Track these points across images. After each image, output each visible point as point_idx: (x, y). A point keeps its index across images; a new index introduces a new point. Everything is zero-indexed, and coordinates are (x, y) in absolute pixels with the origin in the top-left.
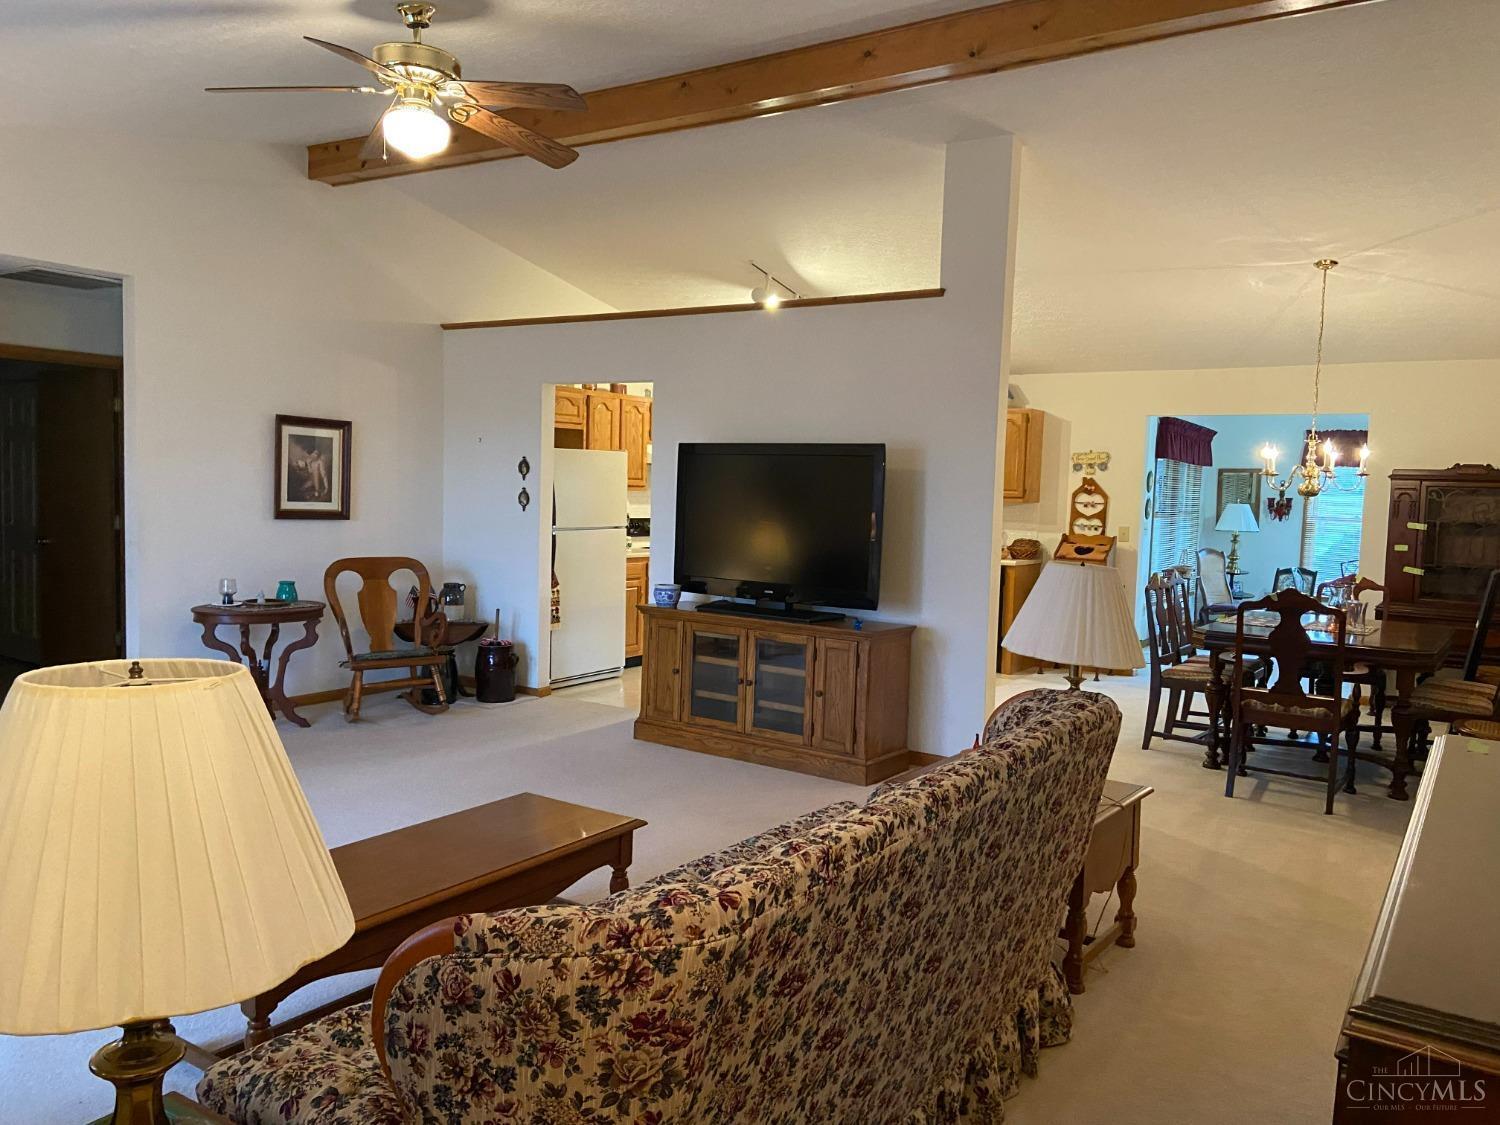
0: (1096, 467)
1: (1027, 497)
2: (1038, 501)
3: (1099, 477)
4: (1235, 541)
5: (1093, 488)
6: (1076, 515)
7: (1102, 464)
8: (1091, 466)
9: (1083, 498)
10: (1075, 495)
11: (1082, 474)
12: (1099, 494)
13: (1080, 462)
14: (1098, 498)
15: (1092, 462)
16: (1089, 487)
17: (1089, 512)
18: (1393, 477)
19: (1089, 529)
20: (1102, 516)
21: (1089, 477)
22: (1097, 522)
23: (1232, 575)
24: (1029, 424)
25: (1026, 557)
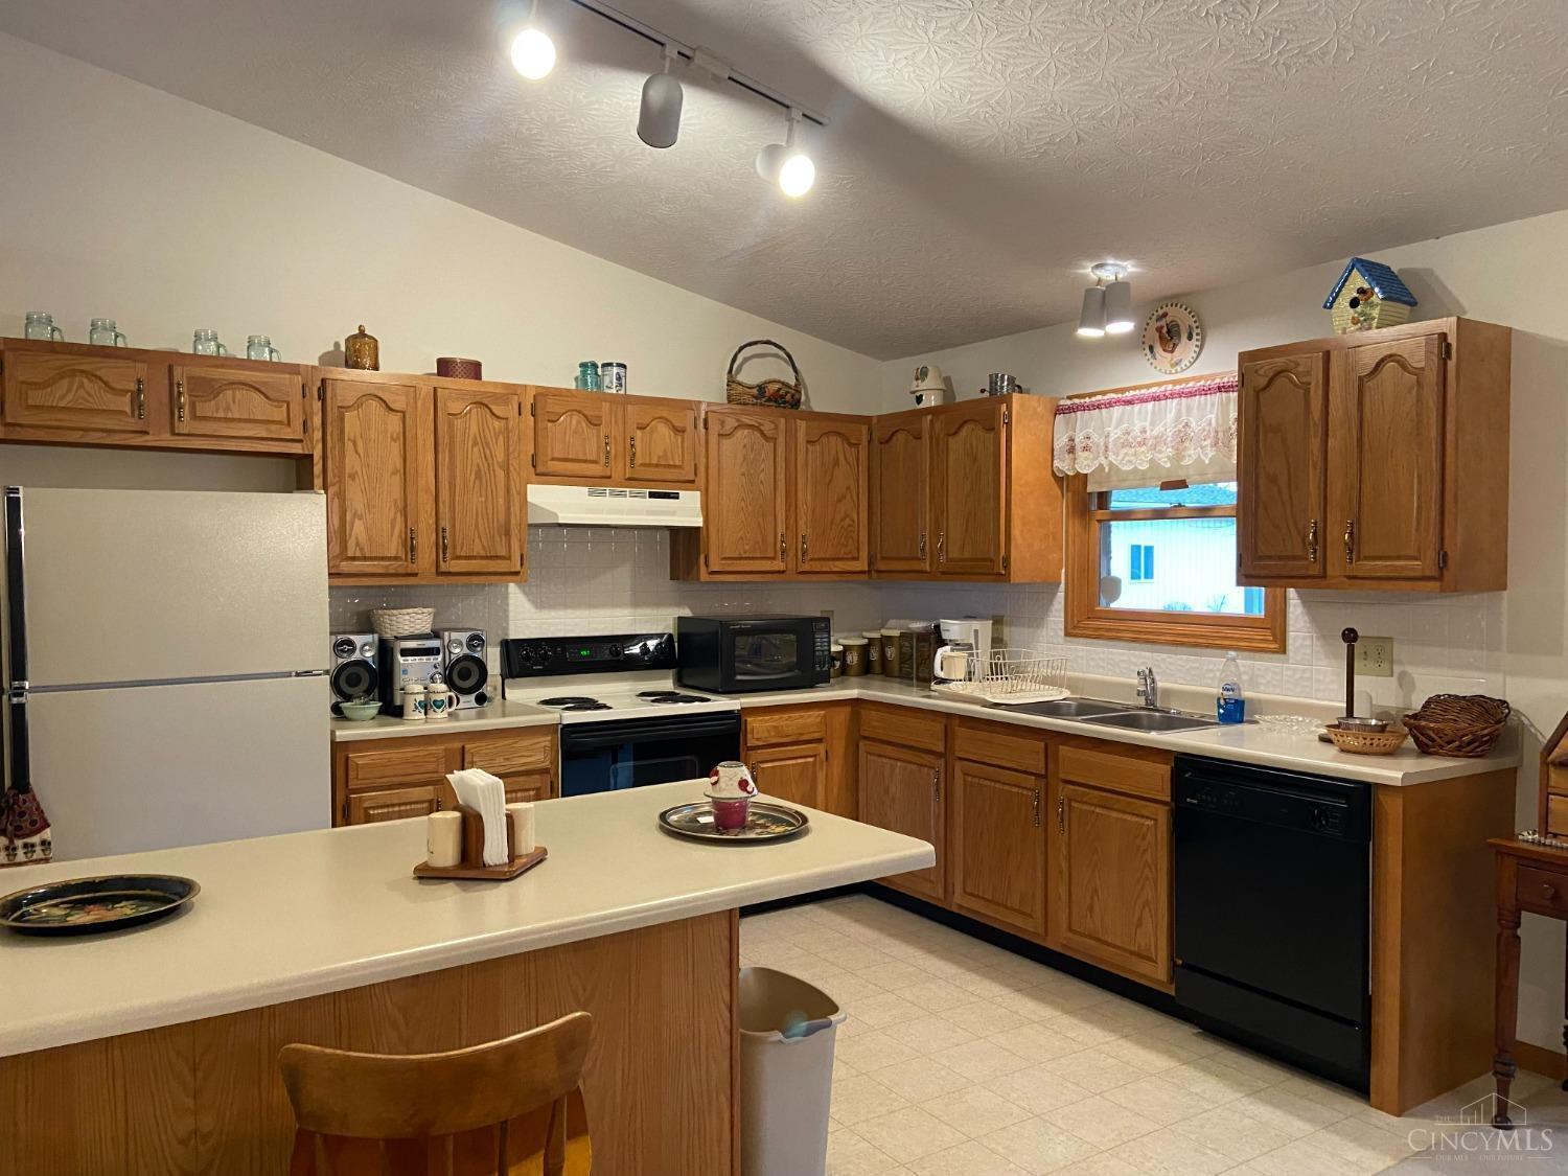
1: (1446, 574)
2: (1503, 588)
24: (1452, 364)
25: (1457, 753)
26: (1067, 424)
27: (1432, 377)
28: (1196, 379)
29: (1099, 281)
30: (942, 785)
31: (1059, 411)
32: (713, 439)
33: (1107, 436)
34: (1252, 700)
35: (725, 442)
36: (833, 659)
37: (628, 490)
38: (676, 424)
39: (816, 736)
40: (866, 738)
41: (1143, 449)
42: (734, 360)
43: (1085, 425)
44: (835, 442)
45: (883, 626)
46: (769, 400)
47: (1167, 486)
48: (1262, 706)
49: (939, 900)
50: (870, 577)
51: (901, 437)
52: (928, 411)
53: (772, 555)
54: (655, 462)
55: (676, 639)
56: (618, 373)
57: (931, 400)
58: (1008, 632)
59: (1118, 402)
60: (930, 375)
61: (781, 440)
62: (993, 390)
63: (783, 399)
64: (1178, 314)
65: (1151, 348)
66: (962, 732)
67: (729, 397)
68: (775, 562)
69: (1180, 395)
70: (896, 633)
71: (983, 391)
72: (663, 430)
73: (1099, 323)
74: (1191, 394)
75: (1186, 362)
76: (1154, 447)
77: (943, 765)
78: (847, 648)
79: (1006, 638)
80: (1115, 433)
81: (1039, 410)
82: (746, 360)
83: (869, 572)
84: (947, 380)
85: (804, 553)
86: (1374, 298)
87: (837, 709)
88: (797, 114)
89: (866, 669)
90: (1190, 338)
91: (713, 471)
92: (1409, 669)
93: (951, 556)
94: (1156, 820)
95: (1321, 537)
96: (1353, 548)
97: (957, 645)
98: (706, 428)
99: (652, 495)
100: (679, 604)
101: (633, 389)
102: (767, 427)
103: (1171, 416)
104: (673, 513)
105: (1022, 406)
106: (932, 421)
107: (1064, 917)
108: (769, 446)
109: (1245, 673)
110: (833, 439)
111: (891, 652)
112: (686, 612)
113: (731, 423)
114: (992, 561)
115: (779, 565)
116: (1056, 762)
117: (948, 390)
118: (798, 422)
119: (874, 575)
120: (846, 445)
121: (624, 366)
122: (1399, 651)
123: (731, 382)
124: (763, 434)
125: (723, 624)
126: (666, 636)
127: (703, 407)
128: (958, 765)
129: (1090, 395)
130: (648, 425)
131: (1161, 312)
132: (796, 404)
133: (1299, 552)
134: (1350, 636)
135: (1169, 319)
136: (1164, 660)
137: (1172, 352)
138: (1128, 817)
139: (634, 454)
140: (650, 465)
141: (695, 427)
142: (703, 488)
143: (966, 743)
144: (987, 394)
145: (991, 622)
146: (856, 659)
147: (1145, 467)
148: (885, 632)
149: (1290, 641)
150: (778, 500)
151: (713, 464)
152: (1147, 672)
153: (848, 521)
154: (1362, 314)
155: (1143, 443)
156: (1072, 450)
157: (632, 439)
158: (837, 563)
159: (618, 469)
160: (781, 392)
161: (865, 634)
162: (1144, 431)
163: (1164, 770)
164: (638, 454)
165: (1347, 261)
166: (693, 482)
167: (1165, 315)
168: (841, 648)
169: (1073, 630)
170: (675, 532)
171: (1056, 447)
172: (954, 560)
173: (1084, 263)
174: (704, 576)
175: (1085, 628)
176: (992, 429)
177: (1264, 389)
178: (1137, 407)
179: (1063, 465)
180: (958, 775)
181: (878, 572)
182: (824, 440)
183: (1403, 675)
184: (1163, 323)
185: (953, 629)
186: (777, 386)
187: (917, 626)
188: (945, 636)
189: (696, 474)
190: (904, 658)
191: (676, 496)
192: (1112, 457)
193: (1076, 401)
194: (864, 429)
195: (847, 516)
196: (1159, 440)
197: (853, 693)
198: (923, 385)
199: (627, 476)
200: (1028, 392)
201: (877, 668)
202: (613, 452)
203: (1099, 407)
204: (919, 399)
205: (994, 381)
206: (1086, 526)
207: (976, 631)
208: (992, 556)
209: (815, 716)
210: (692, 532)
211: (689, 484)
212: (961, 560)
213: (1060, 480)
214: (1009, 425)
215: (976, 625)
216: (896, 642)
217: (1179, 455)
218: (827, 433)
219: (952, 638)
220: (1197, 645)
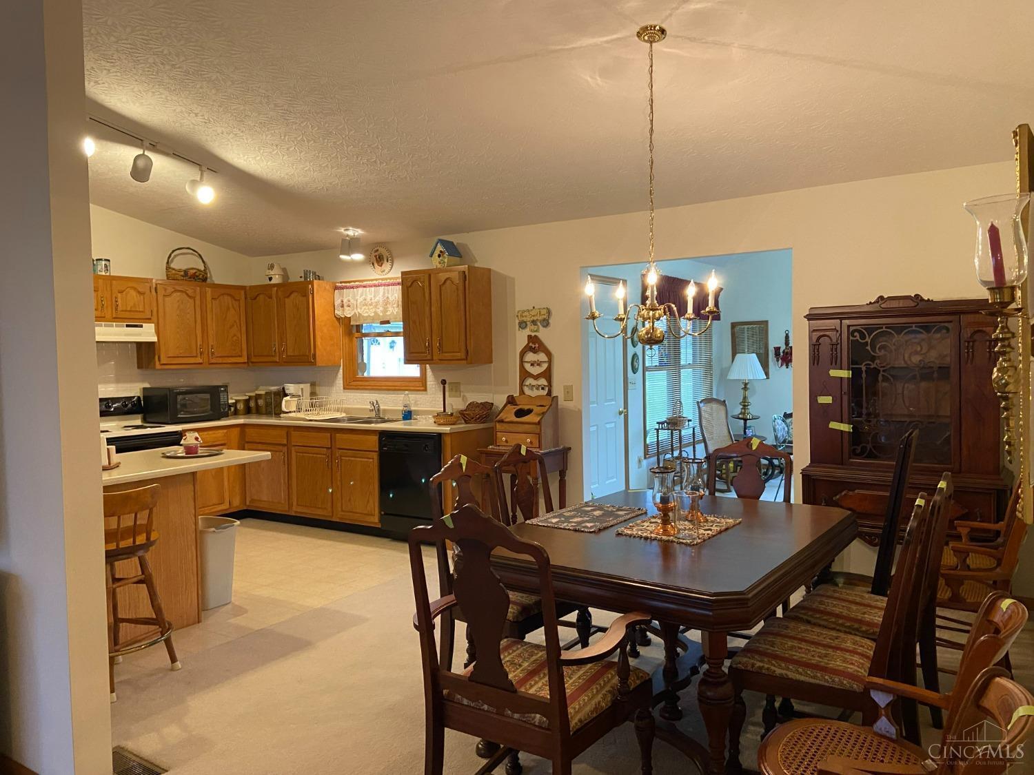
0: (539, 324)
1: (469, 358)
2: (491, 362)
3: (543, 334)
4: (745, 388)
5: (537, 345)
6: (525, 374)
7: (544, 320)
8: (534, 322)
9: (530, 357)
10: (523, 354)
11: (527, 332)
12: (543, 352)
13: (525, 319)
14: (542, 357)
15: (535, 318)
16: (535, 344)
17: (535, 371)
18: (810, 317)
19: (537, 389)
20: (547, 375)
21: (533, 334)
22: (543, 382)
23: (745, 420)
24: (467, 282)
25: (476, 421)
26: (340, 294)
27: (461, 287)
28: (390, 279)
29: (348, 235)
30: (286, 459)
31: (336, 288)
32: (160, 298)
33: (357, 301)
34: (415, 411)
35: (167, 299)
36: (230, 406)
37: (114, 323)
38: (140, 290)
39: (223, 442)
40: (248, 442)
41: (372, 307)
42: (169, 258)
43: (348, 295)
44: (227, 299)
45: (257, 390)
46: (190, 278)
47: (383, 323)
48: (418, 413)
49: (286, 511)
50: (248, 365)
51: (262, 297)
52: (274, 285)
53: (195, 355)
54: (129, 309)
55: (142, 399)
56: (105, 264)
57: (277, 280)
58: (318, 389)
59: (360, 286)
60: (275, 267)
61: (198, 298)
62: (306, 278)
63: (199, 277)
64: (382, 251)
65: (373, 264)
66: (294, 434)
67: (167, 275)
68: (197, 359)
69: (384, 285)
70: (263, 392)
71: (301, 277)
72: (133, 293)
73: (348, 254)
74: (388, 285)
75: (386, 271)
76: (376, 306)
77: (286, 450)
78: (237, 401)
79: (318, 392)
80: (360, 300)
81: (327, 287)
82: (175, 256)
83: (248, 362)
84: (284, 270)
85: (213, 353)
86: (445, 255)
87: (233, 429)
88: (204, 168)
89: (248, 411)
90: (388, 261)
91: (161, 314)
92: (466, 394)
93: (289, 354)
94: (373, 459)
95: (431, 345)
96: (441, 348)
97: (293, 396)
98: (156, 292)
99: (127, 326)
100: (143, 381)
101: (114, 272)
102: (190, 292)
103: (381, 293)
104: (140, 335)
105: (319, 285)
106: (277, 290)
107: (339, 505)
108: (191, 301)
109: (412, 400)
110: (226, 297)
111: (261, 402)
112: (147, 385)
113: (170, 289)
114: (307, 356)
115: (199, 360)
116: (335, 442)
117: (285, 275)
118: (207, 289)
119: (250, 364)
120: (234, 302)
121: (109, 261)
122: (462, 388)
123: (168, 268)
124: (187, 295)
125: (170, 390)
126: (136, 398)
127: (154, 281)
128: (293, 448)
129: (349, 282)
130: (124, 290)
131: (376, 249)
132: (205, 280)
133: (424, 351)
134: (444, 382)
135: (379, 252)
136: (383, 397)
137: (381, 266)
138: (363, 460)
139: (117, 305)
140: (126, 311)
141: (151, 291)
142: (156, 321)
143: (296, 438)
144: (303, 279)
145: (309, 385)
146: (242, 407)
147: (373, 314)
148: (258, 392)
149: (428, 386)
150: (197, 327)
151: (161, 310)
152: (375, 402)
153: (235, 338)
154: (442, 260)
155: (371, 305)
156: (342, 306)
157: (116, 298)
158: (231, 359)
159: (108, 313)
160: (197, 274)
161: (247, 394)
162: (371, 299)
163: (375, 438)
164: (120, 305)
165: (436, 241)
166: (150, 319)
167: (378, 250)
168: (234, 401)
169: (347, 387)
170: (139, 345)
171: (336, 305)
172: (291, 356)
173: (341, 228)
174: (158, 366)
175: (351, 386)
176: (305, 295)
177: (410, 286)
178: (368, 289)
179: (339, 312)
180: (293, 452)
181: (252, 362)
182: (222, 297)
183: (464, 396)
184: (377, 254)
185: (291, 388)
186: (195, 271)
187: (274, 388)
188: (287, 392)
189: (152, 315)
190: (268, 405)
191: (141, 326)
192: (359, 310)
193: (343, 284)
194: (243, 292)
195: (235, 335)
196: (377, 303)
197: (241, 421)
198: (272, 272)
199: (114, 316)
200: (323, 280)
201: (254, 410)
202: (105, 305)
203: (353, 288)
204: (270, 279)
205: (306, 273)
206: (351, 340)
207: (302, 389)
208: (307, 354)
209: (221, 433)
210: (150, 345)
211: (148, 320)
212: (293, 356)
213: (338, 319)
214: (313, 294)
215: (302, 386)
216: (263, 397)
217: (385, 310)
218: (223, 294)
219: (291, 392)
220: (395, 390)
